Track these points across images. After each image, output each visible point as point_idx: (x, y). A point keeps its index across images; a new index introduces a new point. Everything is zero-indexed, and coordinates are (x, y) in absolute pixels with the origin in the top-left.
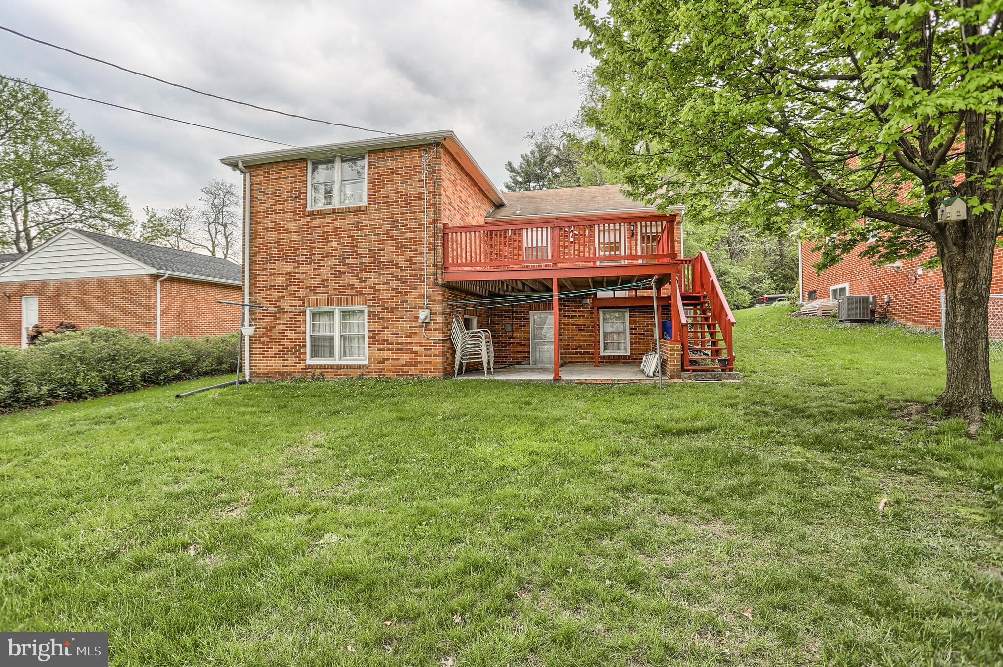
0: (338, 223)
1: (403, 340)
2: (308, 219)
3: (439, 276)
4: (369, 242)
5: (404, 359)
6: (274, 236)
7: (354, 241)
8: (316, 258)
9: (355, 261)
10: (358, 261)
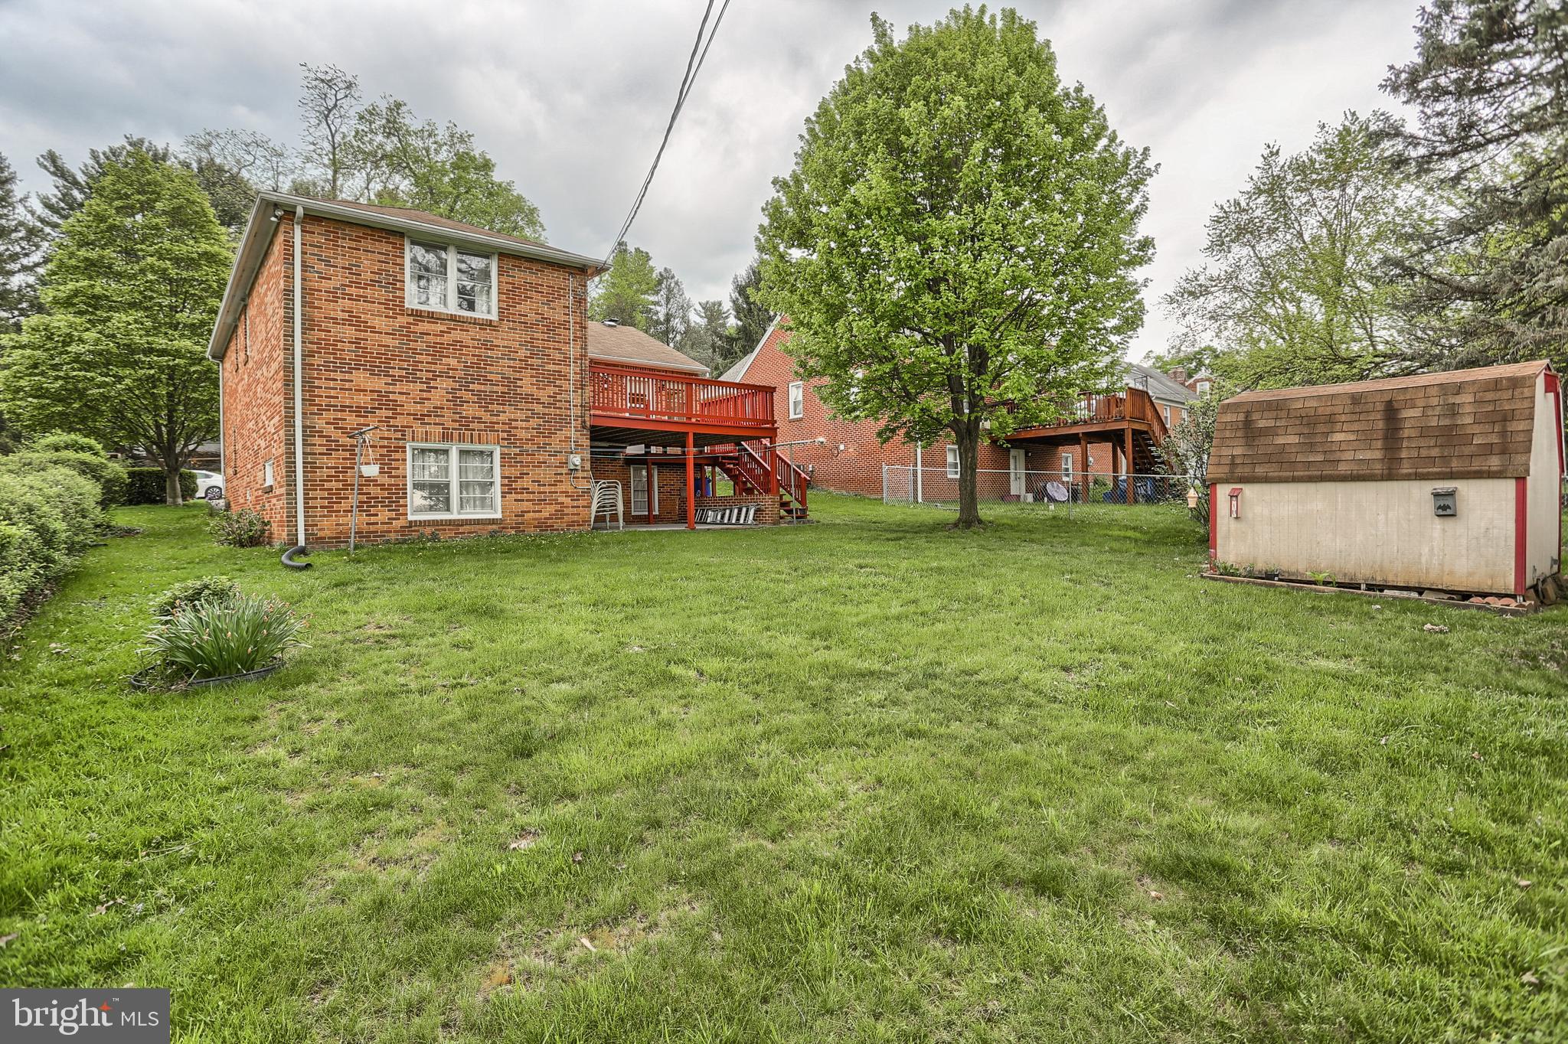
1: (547, 489)
3: (587, 419)
4: (502, 368)
5: (547, 511)
6: (350, 332)
9: (482, 388)
10: (488, 388)
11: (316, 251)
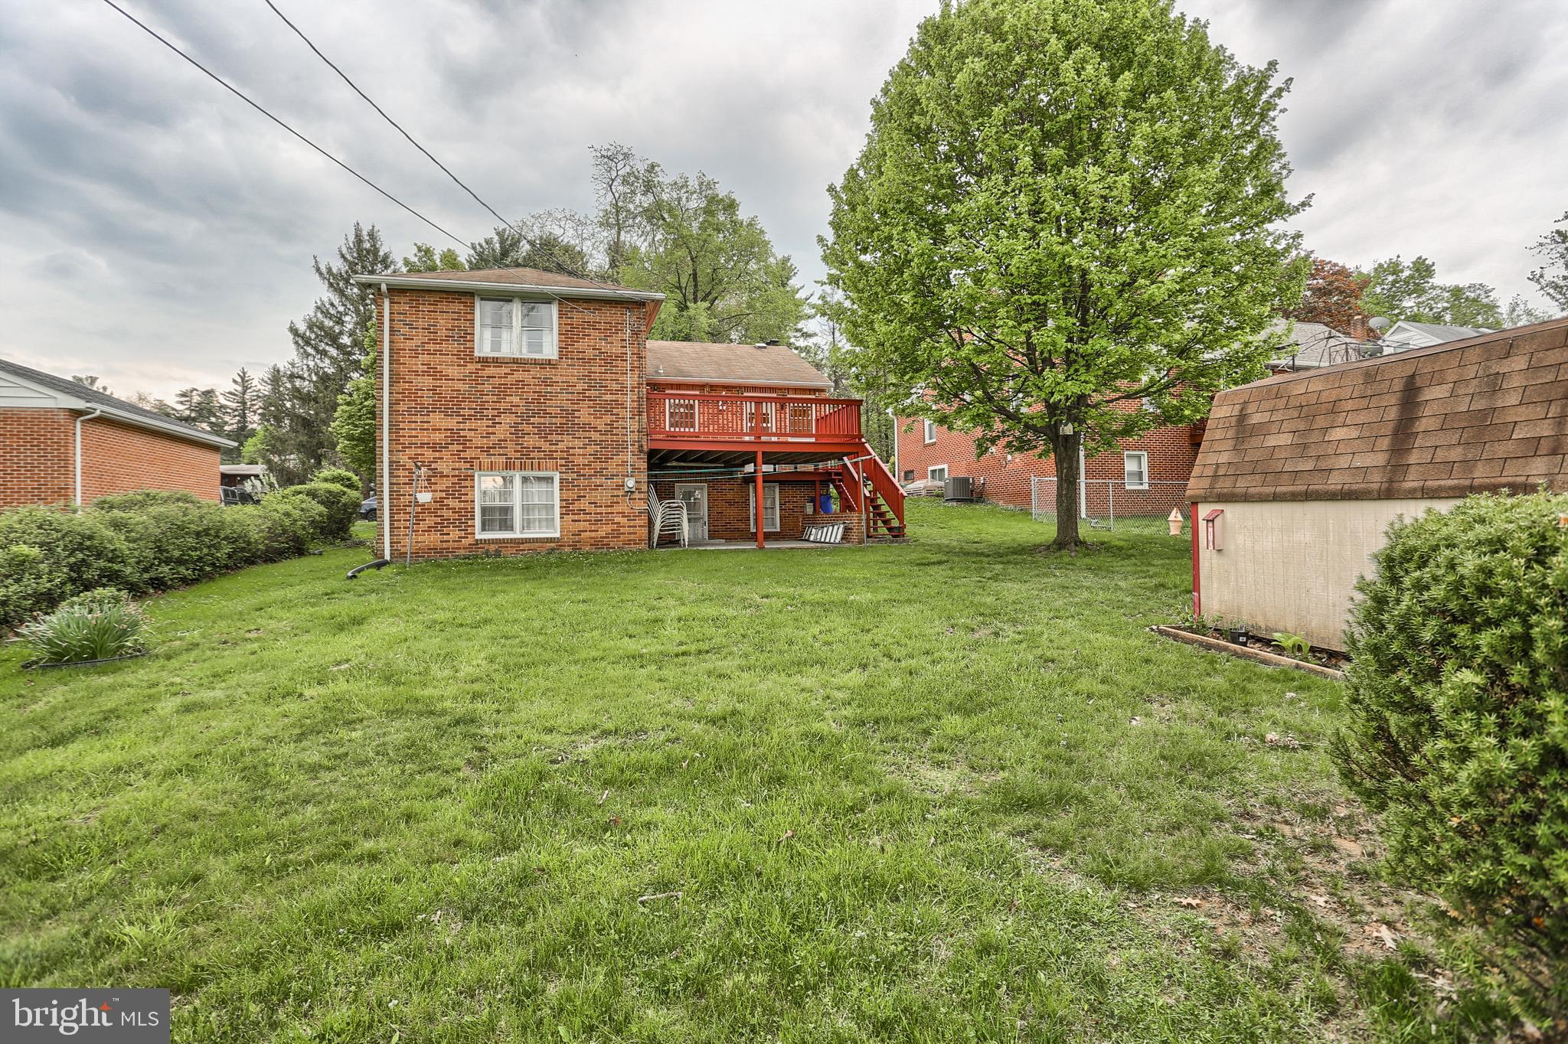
0: (519, 375)
1: (603, 510)
2: (479, 366)
3: (644, 444)
4: (561, 401)
5: (604, 530)
6: (428, 381)
7: (541, 398)
8: (490, 413)
9: (542, 420)
10: (547, 421)
11: (402, 317)
